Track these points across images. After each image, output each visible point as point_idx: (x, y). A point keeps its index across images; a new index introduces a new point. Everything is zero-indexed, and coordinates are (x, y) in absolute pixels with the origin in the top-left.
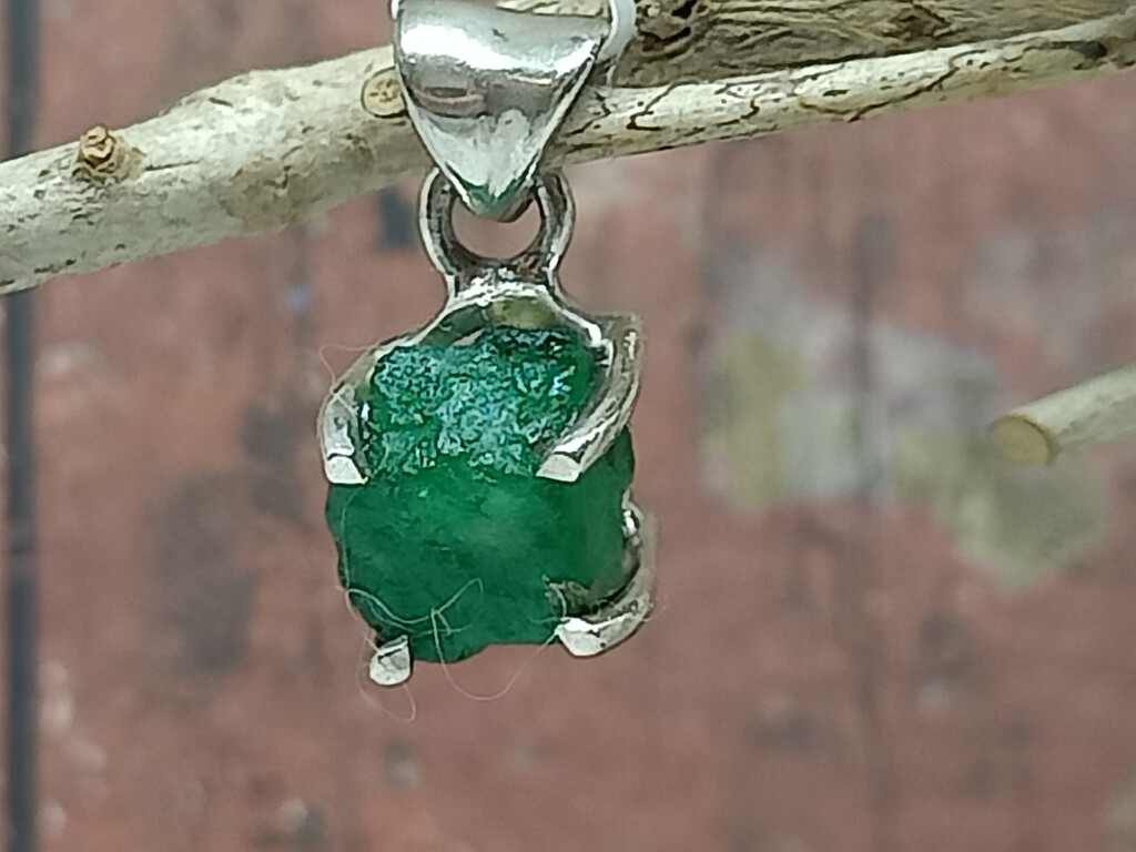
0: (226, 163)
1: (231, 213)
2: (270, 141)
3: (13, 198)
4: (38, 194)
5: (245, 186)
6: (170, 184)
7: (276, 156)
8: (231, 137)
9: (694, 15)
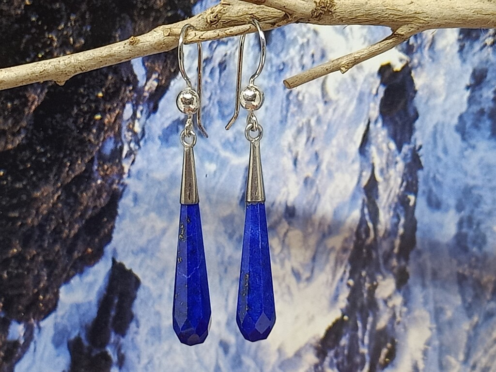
0: (153, 41)
1: (155, 49)
2: (161, 38)
3: (120, 48)
4: (124, 47)
5: (156, 45)
6: (144, 45)
7: (162, 40)
8: (155, 37)
9: (217, 18)
